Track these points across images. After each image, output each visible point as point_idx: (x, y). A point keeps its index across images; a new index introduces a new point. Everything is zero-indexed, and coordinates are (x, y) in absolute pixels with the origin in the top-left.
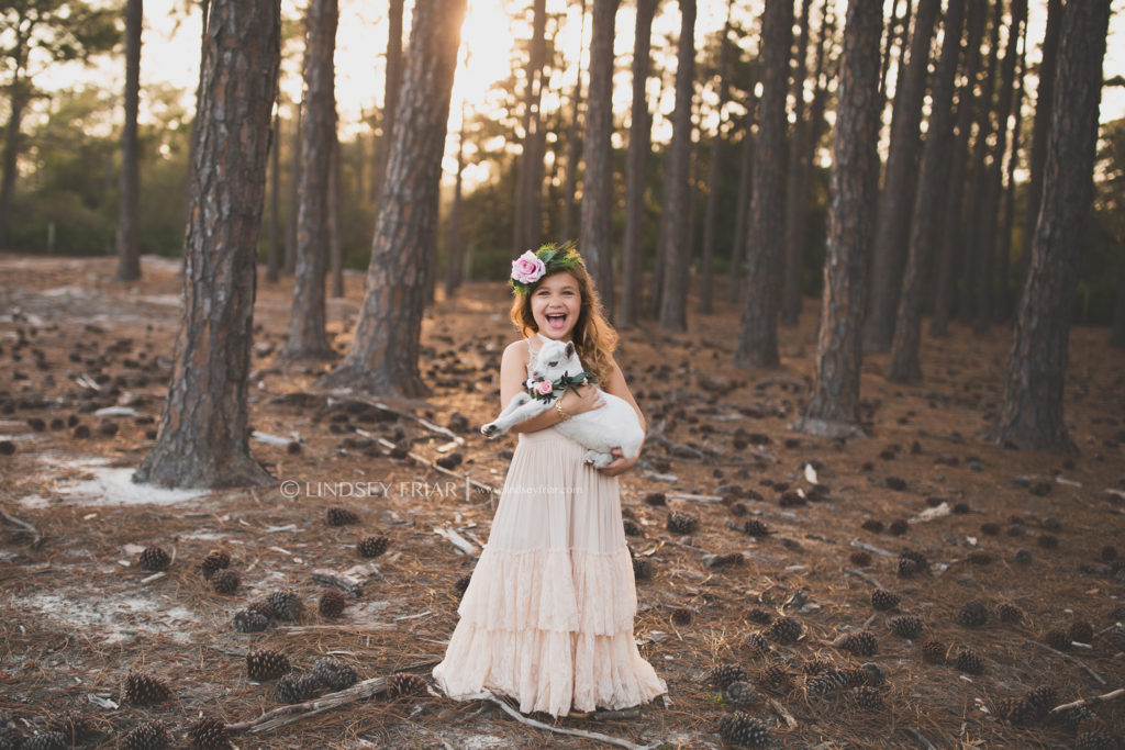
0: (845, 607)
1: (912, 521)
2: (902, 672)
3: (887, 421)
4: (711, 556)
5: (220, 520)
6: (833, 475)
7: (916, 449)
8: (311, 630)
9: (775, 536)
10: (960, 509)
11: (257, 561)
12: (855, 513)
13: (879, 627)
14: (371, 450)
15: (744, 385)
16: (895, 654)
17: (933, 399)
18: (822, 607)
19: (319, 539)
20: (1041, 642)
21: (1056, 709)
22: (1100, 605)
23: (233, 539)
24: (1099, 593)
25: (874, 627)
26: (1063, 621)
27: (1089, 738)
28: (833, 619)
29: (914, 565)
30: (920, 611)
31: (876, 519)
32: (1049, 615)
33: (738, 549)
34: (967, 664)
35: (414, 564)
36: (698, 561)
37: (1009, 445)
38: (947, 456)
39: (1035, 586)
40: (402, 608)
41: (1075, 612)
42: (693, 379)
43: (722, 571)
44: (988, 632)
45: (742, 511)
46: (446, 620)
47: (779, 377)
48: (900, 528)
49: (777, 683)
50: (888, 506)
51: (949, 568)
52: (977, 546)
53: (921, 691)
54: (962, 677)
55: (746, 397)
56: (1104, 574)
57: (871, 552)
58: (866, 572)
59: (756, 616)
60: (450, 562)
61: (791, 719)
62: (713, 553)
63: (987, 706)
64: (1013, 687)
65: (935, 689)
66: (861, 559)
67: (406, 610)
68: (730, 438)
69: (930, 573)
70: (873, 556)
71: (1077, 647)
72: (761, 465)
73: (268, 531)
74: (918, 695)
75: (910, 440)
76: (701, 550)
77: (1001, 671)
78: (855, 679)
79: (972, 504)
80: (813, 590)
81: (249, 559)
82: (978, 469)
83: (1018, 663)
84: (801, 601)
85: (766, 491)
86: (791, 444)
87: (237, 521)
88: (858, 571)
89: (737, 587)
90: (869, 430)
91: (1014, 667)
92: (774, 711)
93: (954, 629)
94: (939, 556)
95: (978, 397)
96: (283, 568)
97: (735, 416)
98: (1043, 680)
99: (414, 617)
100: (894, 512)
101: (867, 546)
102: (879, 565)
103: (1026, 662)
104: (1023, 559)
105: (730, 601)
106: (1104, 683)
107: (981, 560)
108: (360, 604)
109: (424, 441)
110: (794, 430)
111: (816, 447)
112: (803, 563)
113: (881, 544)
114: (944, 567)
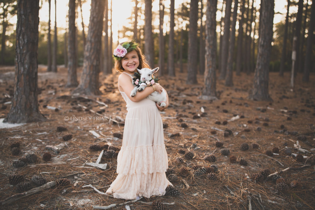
0: (208, 147)
1: (229, 121)
2: (223, 167)
3: (224, 96)
4: (170, 134)
5: (24, 132)
6: (209, 110)
7: (231, 102)
8: (38, 166)
9: (190, 127)
10: (242, 117)
11: (30, 144)
12: (213, 120)
13: (217, 153)
14: (80, 110)
15: (188, 89)
16: (222, 161)
17: (236, 90)
18: (201, 147)
19: (53, 136)
20: (264, 154)
21: (270, 175)
22: (280, 142)
23: (25, 137)
24: (280, 138)
25: (216, 153)
26: (270, 147)
27: (280, 185)
28: (204, 151)
29: (228, 134)
30: (230, 147)
31: (219, 121)
32: (267, 146)
33: (179, 132)
34: (243, 163)
35: (80, 142)
36: (166, 136)
37: (255, 100)
38: (239, 103)
39: (262, 137)
40: (71, 156)
41: (274, 144)
42: (175, 88)
43: (173, 139)
44: (249, 152)
45: (181, 121)
46: (83, 159)
47: (197, 86)
48: (225, 123)
49: (184, 173)
50: (223, 117)
51: (238, 134)
52: (246, 127)
53: (229, 173)
54: (241, 167)
55: (189, 92)
56: (281, 133)
57: (217, 130)
58: (215, 136)
59: (181, 152)
60: (91, 141)
61: (188, 186)
62: (171, 133)
63: (249, 176)
64: (256, 169)
65: (233, 172)
66: (214, 132)
67: (71, 157)
68: (182, 102)
69: (233, 135)
70: (217, 132)
71: (275, 155)
72: (189, 108)
73: (37, 134)
74: (228, 174)
75: (229, 100)
76: (168, 133)
77: (253, 164)
78: (208, 170)
79: (245, 115)
80: (199, 142)
81: (27, 144)
82: (247, 106)
83: (258, 161)
84: (195, 146)
85: (190, 115)
86: (198, 102)
87: (29, 132)
88: (213, 136)
89: (177, 143)
90: (219, 98)
91: (257, 163)
92: (183, 183)
93: (239, 152)
94: (235, 130)
95: (247, 89)
96: (38, 145)
97: (184, 96)
98: (265, 166)
99: (73, 159)
100: (224, 119)
101: (216, 129)
102: (219, 134)
103: (260, 161)
104: (259, 130)
105: (174, 147)
106: (283, 166)
107: (247, 131)
108: (58, 156)
109: (97, 106)
110: (200, 99)
111: (205, 103)
112: (197, 134)
113: (220, 128)
114: (237, 133)
